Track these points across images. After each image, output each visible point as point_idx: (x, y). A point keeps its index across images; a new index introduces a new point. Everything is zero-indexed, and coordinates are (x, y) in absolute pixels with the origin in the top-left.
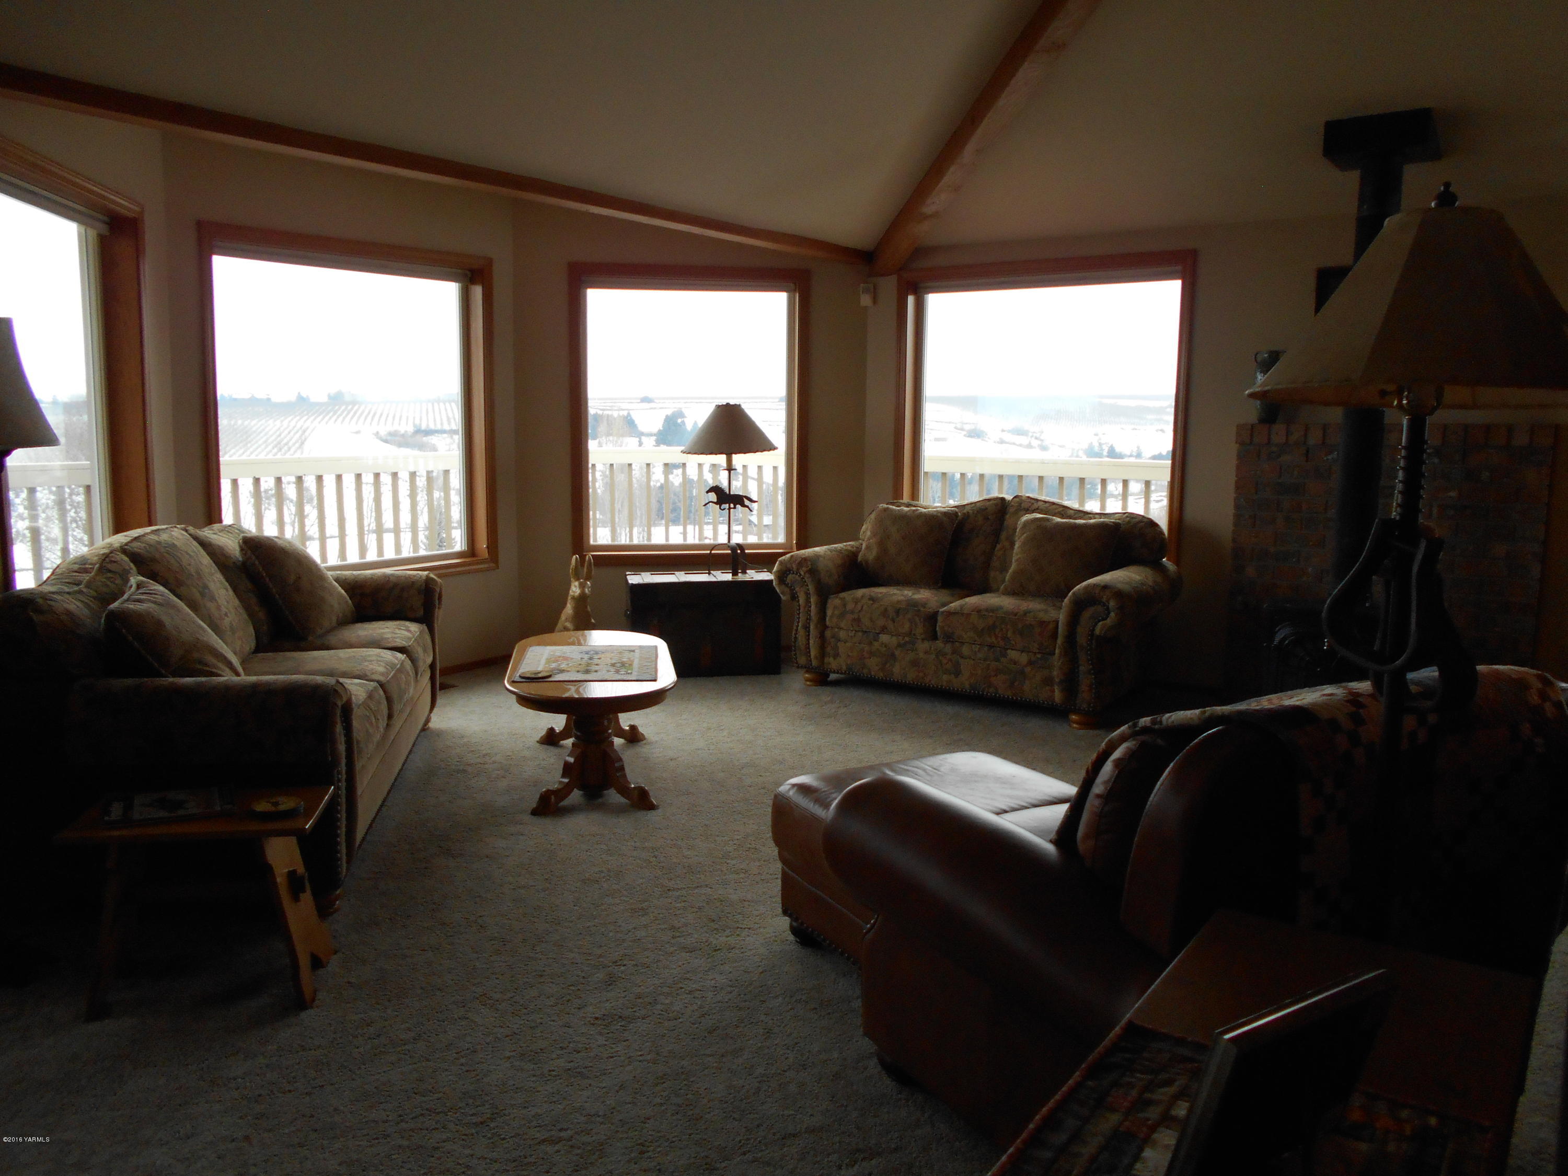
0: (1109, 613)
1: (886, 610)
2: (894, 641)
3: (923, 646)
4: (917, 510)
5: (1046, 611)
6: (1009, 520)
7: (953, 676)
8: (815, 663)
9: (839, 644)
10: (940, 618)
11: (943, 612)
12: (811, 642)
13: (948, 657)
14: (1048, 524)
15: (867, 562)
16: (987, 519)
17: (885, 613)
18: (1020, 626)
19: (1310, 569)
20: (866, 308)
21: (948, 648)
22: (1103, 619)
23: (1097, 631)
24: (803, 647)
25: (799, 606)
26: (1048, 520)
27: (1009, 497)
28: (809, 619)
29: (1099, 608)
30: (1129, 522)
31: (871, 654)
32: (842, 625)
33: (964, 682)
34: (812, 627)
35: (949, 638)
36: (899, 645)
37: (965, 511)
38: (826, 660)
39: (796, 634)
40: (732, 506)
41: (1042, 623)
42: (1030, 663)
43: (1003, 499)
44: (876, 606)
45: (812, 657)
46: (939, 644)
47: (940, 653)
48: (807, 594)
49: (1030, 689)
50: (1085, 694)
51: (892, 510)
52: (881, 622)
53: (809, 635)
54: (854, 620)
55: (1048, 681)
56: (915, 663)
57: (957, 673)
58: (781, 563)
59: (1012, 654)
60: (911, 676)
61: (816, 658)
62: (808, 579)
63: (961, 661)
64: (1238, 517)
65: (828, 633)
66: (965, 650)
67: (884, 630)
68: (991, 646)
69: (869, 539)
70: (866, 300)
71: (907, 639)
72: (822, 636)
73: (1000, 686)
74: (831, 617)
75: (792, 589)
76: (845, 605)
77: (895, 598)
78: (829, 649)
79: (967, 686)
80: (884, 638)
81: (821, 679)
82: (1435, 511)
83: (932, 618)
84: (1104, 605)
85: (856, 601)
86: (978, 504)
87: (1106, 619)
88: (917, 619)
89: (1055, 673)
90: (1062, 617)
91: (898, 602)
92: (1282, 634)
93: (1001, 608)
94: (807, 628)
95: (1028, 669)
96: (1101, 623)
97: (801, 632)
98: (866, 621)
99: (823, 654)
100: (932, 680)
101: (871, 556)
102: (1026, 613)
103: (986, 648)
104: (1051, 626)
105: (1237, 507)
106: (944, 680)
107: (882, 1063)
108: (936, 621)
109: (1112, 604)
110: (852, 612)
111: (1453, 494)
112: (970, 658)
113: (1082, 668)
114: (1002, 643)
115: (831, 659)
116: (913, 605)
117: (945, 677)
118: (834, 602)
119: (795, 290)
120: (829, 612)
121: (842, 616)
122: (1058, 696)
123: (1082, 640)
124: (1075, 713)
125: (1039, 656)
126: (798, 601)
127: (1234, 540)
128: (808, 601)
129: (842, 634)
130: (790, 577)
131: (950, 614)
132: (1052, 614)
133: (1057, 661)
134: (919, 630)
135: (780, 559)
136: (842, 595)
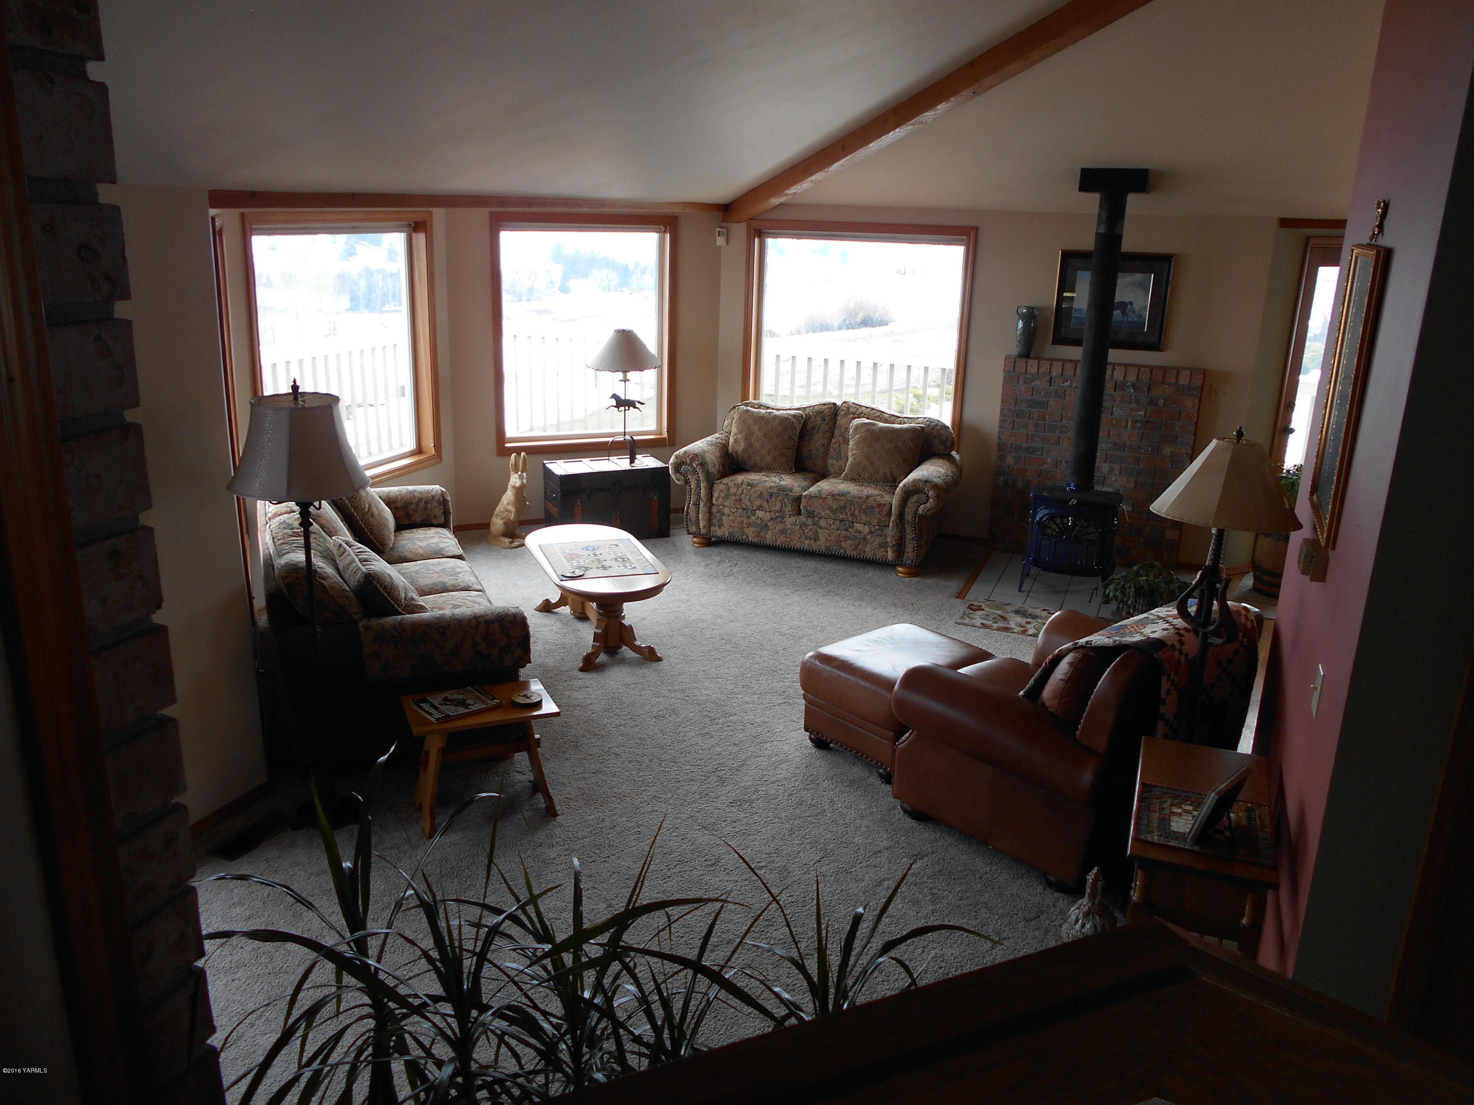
0: (929, 499)
1: (761, 493)
2: (768, 516)
3: (789, 520)
4: (772, 413)
5: (882, 497)
6: (841, 421)
7: (812, 541)
8: (703, 531)
9: (723, 517)
10: (803, 501)
11: (805, 496)
12: (701, 516)
13: (810, 527)
14: (874, 428)
15: (736, 453)
16: (823, 419)
17: (761, 496)
18: (864, 507)
19: (1049, 460)
20: (720, 247)
21: (810, 522)
22: (924, 503)
23: (920, 512)
24: (693, 519)
25: (691, 489)
26: (874, 424)
27: (839, 403)
28: (699, 498)
29: (923, 497)
30: (929, 425)
31: (749, 525)
32: (726, 504)
33: (820, 545)
34: (701, 505)
35: (810, 514)
36: (772, 519)
37: (806, 413)
38: (713, 528)
39: (688, 510)
40: (627, 408)
41: (880, 505)
42: (871, 532)
43: (834, 404)
44: (753, 490)
45: (701, 527)
46: (802, 518)
47: (803, 525)
48: (698, 481)
49: (869, 551)
50: (910, 554)
51: (752, 412)
52: (758, 502)
53: (699, 510)
54: (736, 500)
55: (884, 545)
56: (783, 532)
57: (816, 539)
58: (677, 457)
59: (858, 526)
60: (780, 541)
61: (704, 527)
62: (699, 470)
63: (819, 530)
64: (1002, 422)
65: (714, 509)
66: (822, 523)
67: (760, 507)
68: (842, 521)
69: (735, 435)
70: (720, 241)
71: (777, 514)
72: (710, 512)
73: (848, 547)
74: (718, 497)
75: (685, 475)
76: (728, 489)
77: (768, 484)
78: (715, 521)
79: (823, 548)
80: (760, 513)
81: (709, 542)
82: (1130, 423)
83: (798, 500)
84: (925, 493)
85: (738, 486)
86: (816, 407)
87: (926, 503)
88: (786, 500)
89: (889, 540)
90: (895, 501)
91: (771, 487)
92: (1041, 514)
93: (848, 493)
94: (697, 505)
95: (869, 537)
96: (922, 506)
97: (692, 508)
98: (746, 502)
99: (710, 524)
100: (796, 544)
101: (740, 448)
102: (868, 497)
103: (838, 522)
104: (887, 507)
105: (1002, 415)
106: (806, 544)
107: (905, 811)
108: (800, 502)
109: (931, 493)
110: (735, 495)
111: (1142, 413)
112: (826, 528)
113: (907, 536)
114: (850, 518)
115: (717, 528)
116: (782, 489)
117: (807, 542)
118: (719, 487)
119: (665, 232)
120: (716, 495)
121: (726, 497)
122: (890, 555)
123: (909, 517)
124: (901, 566)
125: (877, 527)
126: (690, 486)
127: (999, 438)
128: (698, 485)
129: (726, 510)
130: (683, 468)
131: (810, 497)
132: (887, 498)
133: (891, 531)
134: (788, 508)
135: (675, 454)
136: (725, 480)
